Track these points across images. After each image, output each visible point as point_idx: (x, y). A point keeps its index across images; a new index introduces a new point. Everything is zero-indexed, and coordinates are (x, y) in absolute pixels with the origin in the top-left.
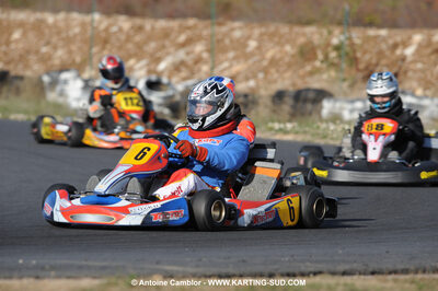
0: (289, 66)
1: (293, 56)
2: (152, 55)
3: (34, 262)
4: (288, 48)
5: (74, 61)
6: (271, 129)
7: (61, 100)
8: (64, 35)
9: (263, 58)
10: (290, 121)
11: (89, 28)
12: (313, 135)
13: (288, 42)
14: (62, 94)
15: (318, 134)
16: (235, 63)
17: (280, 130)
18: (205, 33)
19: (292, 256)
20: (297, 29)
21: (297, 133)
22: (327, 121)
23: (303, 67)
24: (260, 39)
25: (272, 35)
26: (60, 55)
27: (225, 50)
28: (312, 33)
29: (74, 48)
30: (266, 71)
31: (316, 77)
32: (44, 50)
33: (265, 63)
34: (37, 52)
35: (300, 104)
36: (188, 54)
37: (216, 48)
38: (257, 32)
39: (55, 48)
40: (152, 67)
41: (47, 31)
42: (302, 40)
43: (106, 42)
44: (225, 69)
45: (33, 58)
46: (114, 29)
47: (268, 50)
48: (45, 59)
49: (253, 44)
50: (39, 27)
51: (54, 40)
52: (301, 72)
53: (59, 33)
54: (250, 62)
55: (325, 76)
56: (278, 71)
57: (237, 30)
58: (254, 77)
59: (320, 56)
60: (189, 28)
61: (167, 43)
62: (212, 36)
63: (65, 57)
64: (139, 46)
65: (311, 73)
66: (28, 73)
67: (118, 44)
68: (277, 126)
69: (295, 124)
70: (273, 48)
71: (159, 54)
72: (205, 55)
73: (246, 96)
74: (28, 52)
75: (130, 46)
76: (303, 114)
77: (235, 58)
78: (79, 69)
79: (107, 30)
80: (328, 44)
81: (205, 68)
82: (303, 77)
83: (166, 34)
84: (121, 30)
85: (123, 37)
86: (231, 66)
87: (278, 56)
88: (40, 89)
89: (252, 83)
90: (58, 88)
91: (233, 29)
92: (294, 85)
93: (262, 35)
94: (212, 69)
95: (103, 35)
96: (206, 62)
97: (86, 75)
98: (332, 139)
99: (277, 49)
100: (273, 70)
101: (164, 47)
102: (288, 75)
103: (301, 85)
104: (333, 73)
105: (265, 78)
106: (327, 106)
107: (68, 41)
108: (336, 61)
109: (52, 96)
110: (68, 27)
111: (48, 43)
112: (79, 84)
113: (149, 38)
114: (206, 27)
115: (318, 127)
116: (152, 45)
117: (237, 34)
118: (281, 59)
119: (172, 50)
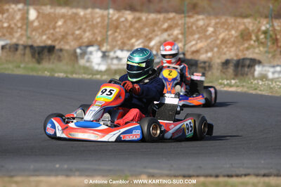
0: (234, 43)
1: (236, 37)
2: (146, 37)
3: (66, 166)
4: (233, 32)
5: (96, 40)
6: (221, 84)
7: (88, 64)
8: (90, 23)
9: (218, 39)
10: (234, 79)
11: (106, 19)
12: (248, 88)
13: (233, 28)
14: (88, 60)
15: (251, 87)
16: (199, 41)
17: (228, 84)
18: (180, 22)
19: (232, 164)
20: (239, 20)
21: (238, 86)
22: (257, 79)
23: (243, 44)
24: (215, 26)
25: (223, 24)
26: (87, 36)
27: (193, 33)
28: (249, 23)
29: (96, 31)
30: (219, 47)
31: (251, 51)
32: (77, 32)
33: (218, 42)
34: (73, 34)
35: (240, 68)
36: (169, 35)
37: (187, 32)
38: (213, 22)
39: (85, 31)
40: (146, 44)
41: (79, 20)
42: (242, 27)
43: (117, 27)
44: (192, 46)
45: (70, 37)
46: (122, 19)
47: (220, 34)
48: (78, 38)
49: (211, 29)
50: (74, 18)
51: (84, 26)
52: (241, 48)
53: (87, 22)
54: (209, 41)
55: (257, 50)
56: (226, 47)
57: (201, 20)
58: (212, 50)
59: (254, 38)
60: (170, 19)
61: (156, 28)
62: (185, 24)
63: (91, 37)
64: (138, 30)
65: (248, 49)
66: (67, 47)
67: (124, 29)
68: (225, 82)
69: (237, 81)
70: (223, 32)
71: (150, 36)
72: (180, 36)
73: (205, 62)
74: (67, 34)
75: (132, 30)
76: (242, 75)
77: (199, 39)
78: (100, 45)
79: (117, 20)
80: (259, 30)
81: (180, 45)
82: (243, 51)
83: (155, 23)
84: (126, 20)
85: (128, 25)
86: (196, 43)
87: (227, 37)
88: (75, 57)
89: (210, 54)
90: (86, 57)
91: (198, 20)
92: (237, 55)
93: (216, 24)
94: (184, 45)
95: (115, 23)
96: (181, 41)
97: (104, 49)
98: (260, 90)
99: (227, 32)
100: (223, 47)
101: (154, 31)
102: (233, 49)
103: (241, 56)
104: (262, 49)
105: (218, 51)
106: (258, 70)
107: (93, 27)
108: (263, 40)
109: (82, 62)
110: (93, 18)
111: (80, 28)
112: (100, 54)
113: (145, 25)
114: (181, 19)
115: (252, 83)
116: (147, 29)
117: (201, 23)
118: (229, 39)
119: (159, 33)
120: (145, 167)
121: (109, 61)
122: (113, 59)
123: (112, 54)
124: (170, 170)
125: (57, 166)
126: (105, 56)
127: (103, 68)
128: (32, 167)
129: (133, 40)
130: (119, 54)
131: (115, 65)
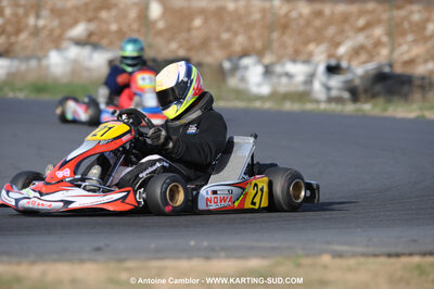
120: (328, 243)
121: (275, 80)
122: (280, 76)
123: (278, 69)
124: (367, 246)
125: (192, 243)
126: (268, 71)
127: (265, 90)
128: (153, 246)
129: (311, 47)
130: (291, 68)
131: (284, 85)
